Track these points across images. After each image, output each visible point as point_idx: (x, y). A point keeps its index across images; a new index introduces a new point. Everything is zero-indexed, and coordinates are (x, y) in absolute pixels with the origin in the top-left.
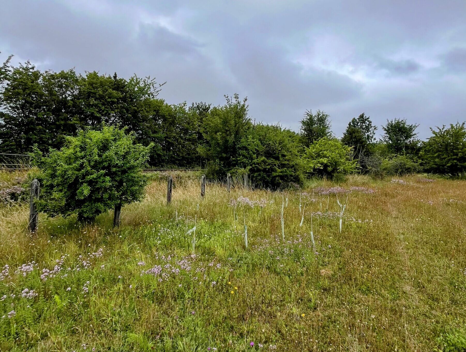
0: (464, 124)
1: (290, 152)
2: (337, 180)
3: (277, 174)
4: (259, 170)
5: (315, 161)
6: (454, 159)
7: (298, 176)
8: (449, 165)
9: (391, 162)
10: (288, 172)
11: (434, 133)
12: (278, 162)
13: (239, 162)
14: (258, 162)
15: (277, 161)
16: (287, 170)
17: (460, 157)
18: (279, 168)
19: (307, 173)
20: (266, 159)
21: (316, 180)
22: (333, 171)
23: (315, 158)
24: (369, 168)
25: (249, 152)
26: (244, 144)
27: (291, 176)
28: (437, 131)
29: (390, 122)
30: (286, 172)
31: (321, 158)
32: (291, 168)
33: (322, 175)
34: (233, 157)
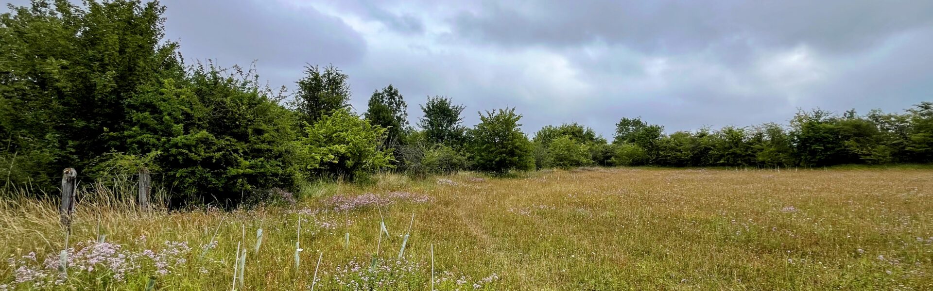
0: (513, 109)
1: (275, 125)
2: (361, 183)
3: (241, 171)
4: (189, 162)
5: (324, 149)
6: (503, 152)
7: (289, 175)
8: (497, 159)
9: (437, 154)
10: (268, 166)
11: (483, 119)
12: (245, 146)
13: (129, 141)
14: (188, 142)
15: (243, 143)
16: (265, 163)
17: (509, 150)
18: (246, 159)
19: (307, 170)
20: (211, 137)
21: (325, 183)
22: (355, 167)
23: (323, 144)
24: (407, 162)
25: (161, 118)
26: (148, 98)
27: (275, 175)
28: (486, 116)
29: (431, 100)
30: (262, 166)
31: (334, 144)
32: (276, 158)
33: (336, 175)
34: (112, 129)
